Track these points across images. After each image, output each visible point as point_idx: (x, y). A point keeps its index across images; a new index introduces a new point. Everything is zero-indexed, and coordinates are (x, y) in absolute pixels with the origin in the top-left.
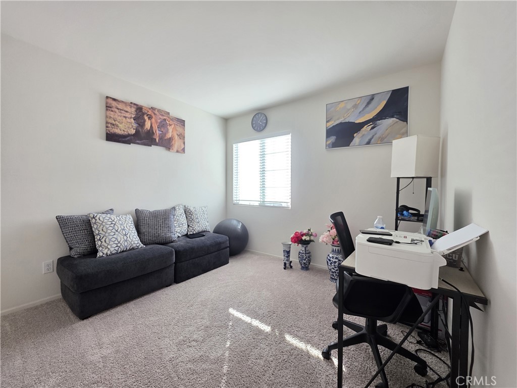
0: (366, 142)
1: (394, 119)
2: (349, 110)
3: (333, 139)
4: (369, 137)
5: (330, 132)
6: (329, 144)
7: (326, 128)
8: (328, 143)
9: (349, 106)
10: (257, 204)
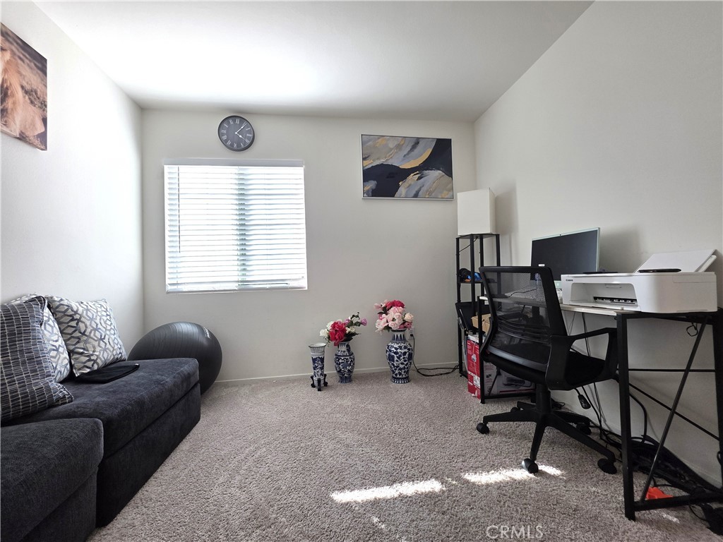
0: (413, 195)
1: (440, 172)
2: (391, 149)
3: (372, 184)
4: (416, 189)
5: (368, 175)
6: (368, 191)
7: (363, 167)
8: (366, 189)
9: (392, 145)
10: (234, 286)
